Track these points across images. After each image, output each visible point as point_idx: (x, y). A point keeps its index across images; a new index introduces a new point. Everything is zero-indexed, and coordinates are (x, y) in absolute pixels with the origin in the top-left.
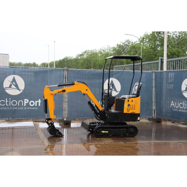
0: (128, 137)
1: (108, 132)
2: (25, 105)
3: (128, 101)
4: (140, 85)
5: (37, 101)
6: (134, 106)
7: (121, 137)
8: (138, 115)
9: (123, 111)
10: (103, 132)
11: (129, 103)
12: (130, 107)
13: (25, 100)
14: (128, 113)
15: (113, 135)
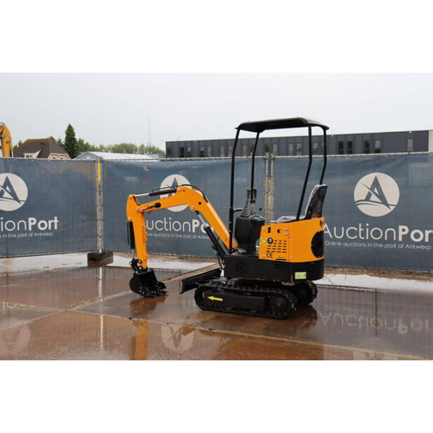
1: (221, 300)
3: (269, 231)
6: (283, 242)
7: (249, 315)
9: (259, 254)
10: (212, 298)
11: (271, 235)
12: (273, 244)
14: (270, 259)
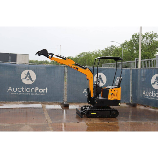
0: (111, 118)
1: (96, 114)
2: (36, 92)
3: (112, 91)
4: (121, 79)
5: (45, 89)
6: (116, 94)
8: (119, 101)
9: (108, 98)
10: (92, 113)
11: (112, 92)
12: (113, 95)
13: (36, 88)
14: (112, 99)
15: (100, 116)
